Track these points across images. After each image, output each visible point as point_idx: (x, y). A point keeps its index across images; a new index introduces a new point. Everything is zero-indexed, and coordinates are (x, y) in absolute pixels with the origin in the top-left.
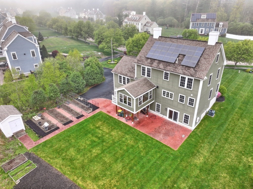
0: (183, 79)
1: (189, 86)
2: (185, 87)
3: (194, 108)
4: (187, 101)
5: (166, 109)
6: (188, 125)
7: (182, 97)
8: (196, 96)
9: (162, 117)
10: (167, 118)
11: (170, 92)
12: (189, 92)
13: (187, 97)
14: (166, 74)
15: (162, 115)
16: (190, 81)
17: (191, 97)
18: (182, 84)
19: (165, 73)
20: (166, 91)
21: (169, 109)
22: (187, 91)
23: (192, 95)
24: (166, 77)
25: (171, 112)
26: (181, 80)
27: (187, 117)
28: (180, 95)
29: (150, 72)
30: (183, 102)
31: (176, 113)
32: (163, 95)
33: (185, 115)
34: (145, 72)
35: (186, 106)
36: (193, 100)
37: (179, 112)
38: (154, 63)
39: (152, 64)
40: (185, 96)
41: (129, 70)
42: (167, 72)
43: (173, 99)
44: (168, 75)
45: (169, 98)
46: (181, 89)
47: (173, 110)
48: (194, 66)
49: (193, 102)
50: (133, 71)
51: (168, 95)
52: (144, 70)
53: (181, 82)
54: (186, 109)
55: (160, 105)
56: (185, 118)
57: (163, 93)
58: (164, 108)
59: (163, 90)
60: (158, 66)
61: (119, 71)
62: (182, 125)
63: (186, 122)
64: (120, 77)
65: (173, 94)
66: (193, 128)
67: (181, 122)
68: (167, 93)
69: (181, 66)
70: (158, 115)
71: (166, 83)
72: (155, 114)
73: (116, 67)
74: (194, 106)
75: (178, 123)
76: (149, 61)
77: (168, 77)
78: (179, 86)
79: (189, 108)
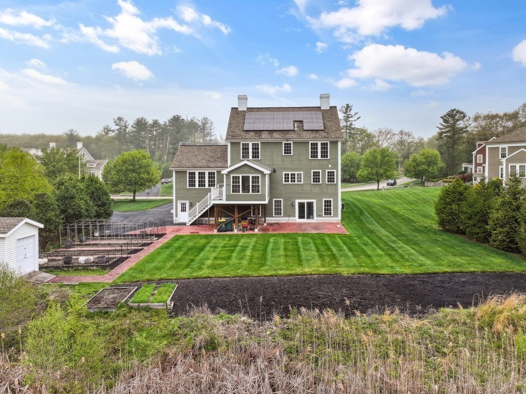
0: (314, 146)
1: (324, 154)
2: (319, 157)
3: (336, 185)
4: (324, 179)
5: (293, 205)
6: (332, 215)
7: (316, 175)
8: (335, 166)
9: (286, 222)
10: (296, 219)
11: (296, 173)
12: (326, 163)
13: (324, 172)
14: (288, 146)
15: (287, 218)
16: (324, 146)
17: (330, 169)
18: (314, 154)
19: (285, 144)
20: (290, 173)
21: (297, 202)
22: (322, 163)
23: (330, 166)
24: (288, 151)
25: (301, 206)
26: (312, 149)
27: (328, 204)
28: (312, 171)
29: (258, 149)
30: (319, 182)
31: (310, 205)
32: (285, 181)
33: (325, 201)
34: (248, 152)
35: (324, 186)
36: (334, 172)
37: (314, 201)
38: (263, 135)
39: (260, 136)
40: (320, 171)
41: (209, 161)
42: (289, 142)
43: (302, 183)
44: (290, 147)
45: (296, 183)
46: (313, 163)
47: (305, 201)
48: (323, 128)
49: (334, 175)
50: (215, 160)
51: (294, 178)
52: (246, 149)
53: (312, 152)
54: (325, 190)
55: (280, 201)
56: (325, 206)
57: (285, 178)
58: (290, 203)
59: (284, 173)
60: (272, 137)
61: (188, 165)
62: (323, 222)
63: (328, 212)
64: (192, 175)
65: (302, 173)
66: (340, 218)
67: (320, 216)
68: (292, 174)
69: (306, 132)
70: (278, 222)
71: (288, 159)
72: (273, 222)
73: (176, 161)
74: (335, 183)
75: (316, 219)
76: (252, 134)
77: (290, 150)
78: (310, 158)
79: (329, 187)
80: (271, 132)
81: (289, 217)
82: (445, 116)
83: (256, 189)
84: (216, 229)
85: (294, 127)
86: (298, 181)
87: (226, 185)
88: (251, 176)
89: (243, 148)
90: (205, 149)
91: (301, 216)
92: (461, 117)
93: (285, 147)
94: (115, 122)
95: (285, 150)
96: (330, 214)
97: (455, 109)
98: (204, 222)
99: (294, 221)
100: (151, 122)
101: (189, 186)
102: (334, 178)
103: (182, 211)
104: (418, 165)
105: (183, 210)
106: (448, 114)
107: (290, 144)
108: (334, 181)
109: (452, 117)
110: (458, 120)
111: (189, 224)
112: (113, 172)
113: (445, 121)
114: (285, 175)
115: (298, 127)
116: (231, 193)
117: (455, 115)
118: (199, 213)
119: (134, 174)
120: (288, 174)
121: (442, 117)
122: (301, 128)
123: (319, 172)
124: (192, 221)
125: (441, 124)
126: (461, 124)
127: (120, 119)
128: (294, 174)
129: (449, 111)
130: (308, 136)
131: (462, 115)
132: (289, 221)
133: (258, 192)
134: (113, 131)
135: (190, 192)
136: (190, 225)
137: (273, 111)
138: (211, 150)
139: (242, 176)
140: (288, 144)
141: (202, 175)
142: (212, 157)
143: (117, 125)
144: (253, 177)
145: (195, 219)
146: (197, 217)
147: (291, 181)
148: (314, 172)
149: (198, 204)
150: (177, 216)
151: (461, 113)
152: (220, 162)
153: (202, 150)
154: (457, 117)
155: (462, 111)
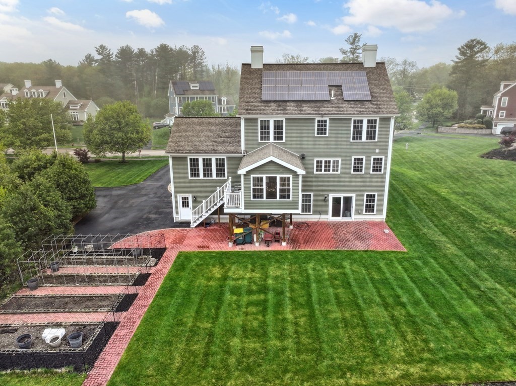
0: (358, 124)
1: (371, 135)
2: (364, 139)
3: (384, 175)
4: (367, 167)
5: (325, 200)
6: (375, 213)
7: (358, 162)
8: (384, 151)
9: (316, 220)
10: (329, 218)
11: (332, 160)
12: (372, 146)
13: (368, 158)
14: (322, 124)
15: (317, 216)
16: (372, 124)
17: (377, 154)
18: (357, 135)
19: (319, 121)
20: (323, 160)
21: (331, 196)
22: (367, 146)
23: (377, 151)
24: (322, 130)
25: (337, 201)
26: (354, 128)
27: (371, 199)
28: (353, 157)
29: (282, 129)
30: (361, 171)
31: (348, 200)
32: (317, 170)
33: (367, 195)
34: (269, 132)
35: (368, 177)
36: (381, 159)
37: (354, 195)
38: (288, 108)
39: (285, 109)
40: (364, 157)
41: (215, 142)
42: (324, 119)
43: (339, 172)
44: (325, 125)
45: (331, 172)
46: (355, 147)
47: (342, 195)
48: (369, 98)
49: (381, 163)
50: (224, 141)
51: (329, 166)
52: (265, 128)
53: (354, 132)
54: (368, 182)
55: (310, 195)
56: (367, 202)
57: (317, 166)
58: (322, 198)
59: (315, 160)
60: (301, 111)
61: (188, 148)
62: (362, 220)
63: (370, 209)
64: (194, 162)
65: (340, 160)
66: (384, 216)
67: (359, 214)
68: (326, 162)
69: (346, 103)
70: (306, 220)
71: (322, 141)
72: (300, 220)
73: (171, 141)
74: (382, 172)
75: (354, 218)
76: (273, 105)
77: (325, 129)
78: (351, 141)
79: (375, 177)
80: (299, 103)
81: (320, 214)
82: (463, 47)
83: (285, 194)
84: (231, 242)
85: (331, 96)
86: (333, 170)
87: (245, 188)
88: (278, 177)
89: (261, 127)
90: (209, 123)
91: (336, 213)
92: (481, 49)
93: (318, 125)
94: (97, 51)
95: (318, 129)
96: (373, 211)
97: (475, 40)
98: (213, 222)
99: (326, 220)
100: (136, 51)
101: (192, 176)
102: (381, 167)
103: (183, 206)
104: (432, 107)
105: (185, 204)
106: (466, 45)
107: (326, 121)
108: (380, 171)
109: (471, 48)
110: (477, 52)
111: (194, 226)
112: (95, 132)
113: (463, 53)
114: (318, 162)
115: (335, 95)
116: (252, 199)
117: (474, 46)
118: (207, 212)
119: (120, 134)
120: (321, 162)
121: (459, 49)
122: (339, 97)
123: (362, 159)
124: (198, 222)
125: (457, 56)
126: (479, 57)
127: (103, 47)
128: (329, 162)
129: (468, 42)
130: (351, 110)
131: (483, 46)
132: (321, 220)
133: (289, 197)
134: (96, 61)
135: (193, 184)
136: (196, 227)
137: (299, 70)
138: (217, 125)
139: (266, 177)
140: (322, 121)
141: (207, 163)
142: (219, 135)
143: (100, 54)
144: (281, 178)
145: (201, 220)
146: (204, 218)
147: (325, 170)
148: (355, 159)
149: (204, 201)
150: (177, 213)
151: (482, 44)
152: (230, 143)
153: (205, 124)
154: (476, 49)
155: (483, 41)
